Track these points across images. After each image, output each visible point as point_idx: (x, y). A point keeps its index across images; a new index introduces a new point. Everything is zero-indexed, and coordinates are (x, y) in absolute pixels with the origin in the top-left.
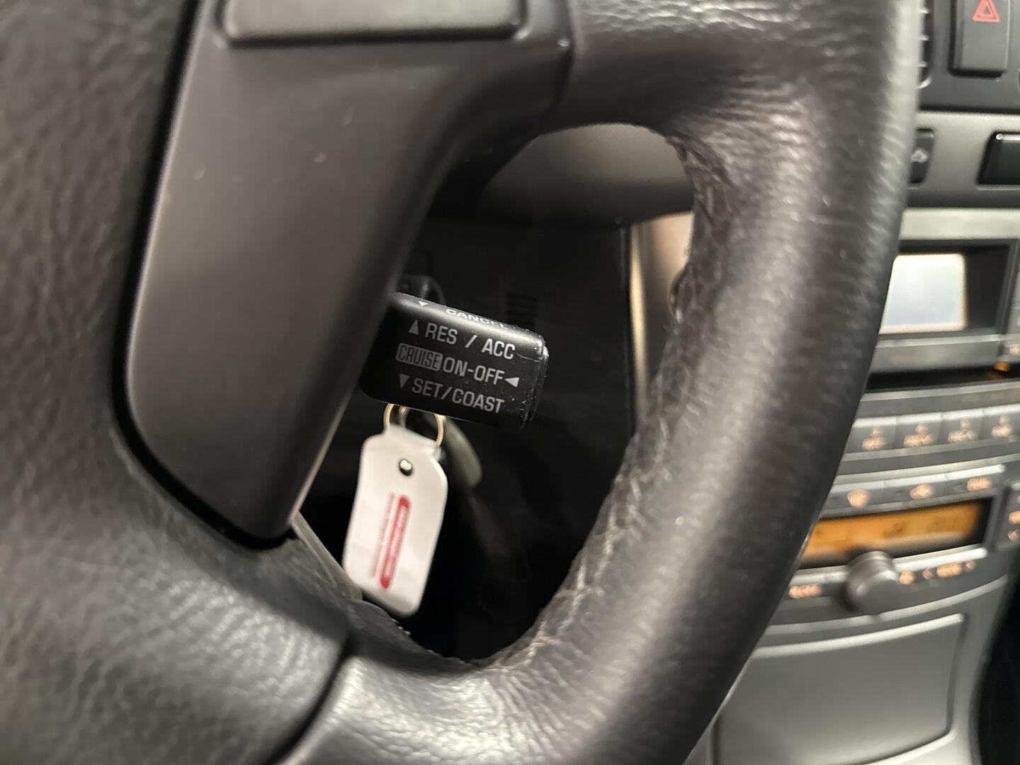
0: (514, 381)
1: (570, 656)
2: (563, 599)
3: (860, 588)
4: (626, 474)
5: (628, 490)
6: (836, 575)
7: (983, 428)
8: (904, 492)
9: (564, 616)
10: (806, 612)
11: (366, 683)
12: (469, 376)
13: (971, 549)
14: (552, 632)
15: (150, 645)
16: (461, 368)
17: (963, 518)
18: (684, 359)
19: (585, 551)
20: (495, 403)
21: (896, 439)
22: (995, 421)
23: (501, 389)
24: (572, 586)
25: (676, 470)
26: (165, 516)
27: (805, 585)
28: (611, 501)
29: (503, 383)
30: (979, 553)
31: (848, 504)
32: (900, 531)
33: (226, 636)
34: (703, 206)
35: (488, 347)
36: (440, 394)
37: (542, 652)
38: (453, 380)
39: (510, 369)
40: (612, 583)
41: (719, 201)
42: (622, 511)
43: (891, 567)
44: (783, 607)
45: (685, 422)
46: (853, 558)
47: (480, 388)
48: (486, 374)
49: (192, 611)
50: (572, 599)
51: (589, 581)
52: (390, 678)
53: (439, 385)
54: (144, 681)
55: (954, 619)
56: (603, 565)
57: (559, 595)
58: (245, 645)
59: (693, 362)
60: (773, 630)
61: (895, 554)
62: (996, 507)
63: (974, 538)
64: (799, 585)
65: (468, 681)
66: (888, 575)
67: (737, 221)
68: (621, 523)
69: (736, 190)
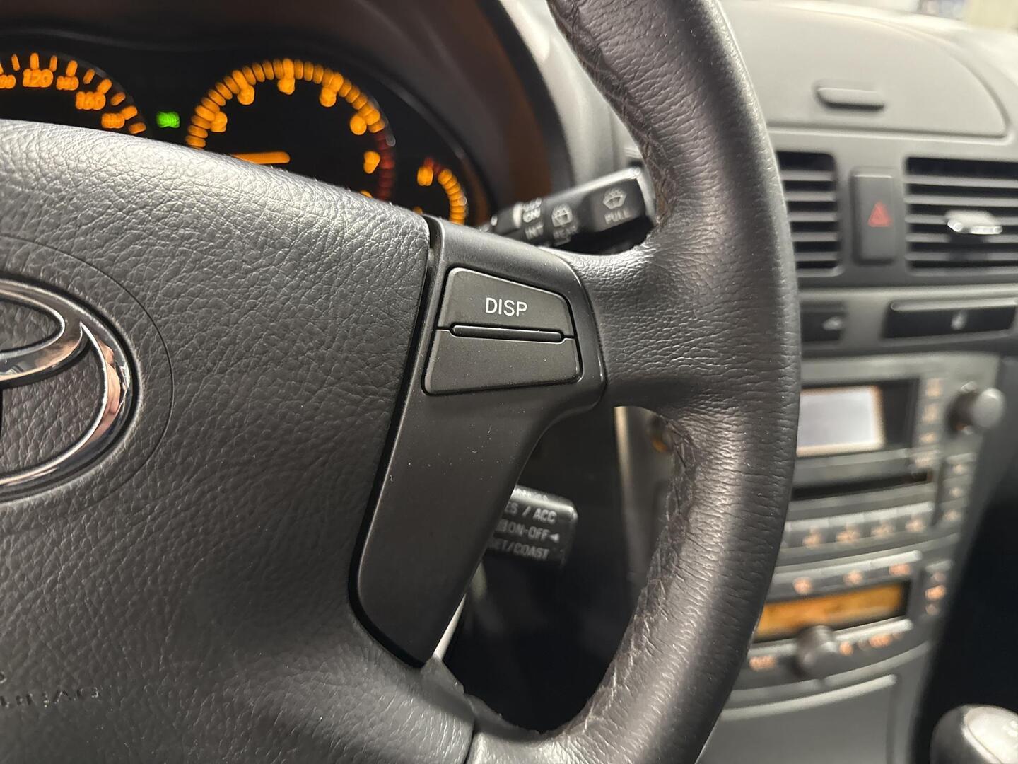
0: (555, 537)
1: (611, 727)
2: (603, 693)
3: (808, 658)
4: (640, 615)
5: (642, 625)
6: (788, 648)
7: (900, 524)
8: (840, 579)
9: (605, 704)
10: (765, 679)
11: (490, 748)
12: (526, 535)
13: (895, 621)
14: (598, 713)
15: (372, 732)
16: (520, 530)
17: (890, 597)
18: (673, 546)
19: (615, 661)
20: (543, 552)
21: (830, 536)
22: (908, 519)
23: (547, 543)
24: (609, 683)
25: (671, 615)
26: (374, 653)
27: (762, 658)
28: (631, 629)
29: (548, 540)
30: (902, 625)
31: (794, 590)
32: (838, 609)
33: (412, 723)
34: (679, 453)
35: (538, 515)
36: (507, 547)
37: (591, 726)
38: (514, 538)
39: (552, 529)
40: (635, 684)
41: (688, 454)
42: (639, 639)
43: (833, 640)
44: (743, 675)
45: (674, 585)
46: (802, 633)
47: (532, 543)
48: (536, 533)
49: (392, 710)
50: (610, 693)
51: (620, 682)
52: (503, 746)
53: (505, 542)
54: (370, 753)
55: (887, 681)
56: (628, 672)
57: (600, 690)
58: (422, 729)
59: (677, 548)
60: (736, 695)
61: (835, 628)
62: (914, 589)
63: (900, 613)
64: (758, 656)
65: (547, 745)
66: (829, 646)
67: (699, 468)
68: (639, 647)
69: (698, 452)
